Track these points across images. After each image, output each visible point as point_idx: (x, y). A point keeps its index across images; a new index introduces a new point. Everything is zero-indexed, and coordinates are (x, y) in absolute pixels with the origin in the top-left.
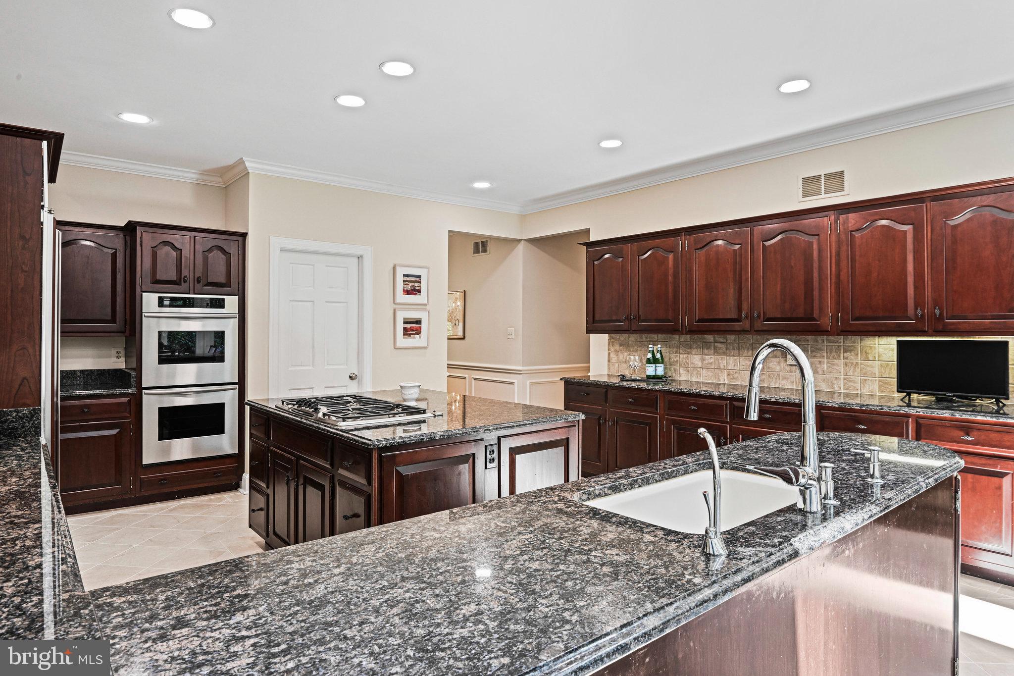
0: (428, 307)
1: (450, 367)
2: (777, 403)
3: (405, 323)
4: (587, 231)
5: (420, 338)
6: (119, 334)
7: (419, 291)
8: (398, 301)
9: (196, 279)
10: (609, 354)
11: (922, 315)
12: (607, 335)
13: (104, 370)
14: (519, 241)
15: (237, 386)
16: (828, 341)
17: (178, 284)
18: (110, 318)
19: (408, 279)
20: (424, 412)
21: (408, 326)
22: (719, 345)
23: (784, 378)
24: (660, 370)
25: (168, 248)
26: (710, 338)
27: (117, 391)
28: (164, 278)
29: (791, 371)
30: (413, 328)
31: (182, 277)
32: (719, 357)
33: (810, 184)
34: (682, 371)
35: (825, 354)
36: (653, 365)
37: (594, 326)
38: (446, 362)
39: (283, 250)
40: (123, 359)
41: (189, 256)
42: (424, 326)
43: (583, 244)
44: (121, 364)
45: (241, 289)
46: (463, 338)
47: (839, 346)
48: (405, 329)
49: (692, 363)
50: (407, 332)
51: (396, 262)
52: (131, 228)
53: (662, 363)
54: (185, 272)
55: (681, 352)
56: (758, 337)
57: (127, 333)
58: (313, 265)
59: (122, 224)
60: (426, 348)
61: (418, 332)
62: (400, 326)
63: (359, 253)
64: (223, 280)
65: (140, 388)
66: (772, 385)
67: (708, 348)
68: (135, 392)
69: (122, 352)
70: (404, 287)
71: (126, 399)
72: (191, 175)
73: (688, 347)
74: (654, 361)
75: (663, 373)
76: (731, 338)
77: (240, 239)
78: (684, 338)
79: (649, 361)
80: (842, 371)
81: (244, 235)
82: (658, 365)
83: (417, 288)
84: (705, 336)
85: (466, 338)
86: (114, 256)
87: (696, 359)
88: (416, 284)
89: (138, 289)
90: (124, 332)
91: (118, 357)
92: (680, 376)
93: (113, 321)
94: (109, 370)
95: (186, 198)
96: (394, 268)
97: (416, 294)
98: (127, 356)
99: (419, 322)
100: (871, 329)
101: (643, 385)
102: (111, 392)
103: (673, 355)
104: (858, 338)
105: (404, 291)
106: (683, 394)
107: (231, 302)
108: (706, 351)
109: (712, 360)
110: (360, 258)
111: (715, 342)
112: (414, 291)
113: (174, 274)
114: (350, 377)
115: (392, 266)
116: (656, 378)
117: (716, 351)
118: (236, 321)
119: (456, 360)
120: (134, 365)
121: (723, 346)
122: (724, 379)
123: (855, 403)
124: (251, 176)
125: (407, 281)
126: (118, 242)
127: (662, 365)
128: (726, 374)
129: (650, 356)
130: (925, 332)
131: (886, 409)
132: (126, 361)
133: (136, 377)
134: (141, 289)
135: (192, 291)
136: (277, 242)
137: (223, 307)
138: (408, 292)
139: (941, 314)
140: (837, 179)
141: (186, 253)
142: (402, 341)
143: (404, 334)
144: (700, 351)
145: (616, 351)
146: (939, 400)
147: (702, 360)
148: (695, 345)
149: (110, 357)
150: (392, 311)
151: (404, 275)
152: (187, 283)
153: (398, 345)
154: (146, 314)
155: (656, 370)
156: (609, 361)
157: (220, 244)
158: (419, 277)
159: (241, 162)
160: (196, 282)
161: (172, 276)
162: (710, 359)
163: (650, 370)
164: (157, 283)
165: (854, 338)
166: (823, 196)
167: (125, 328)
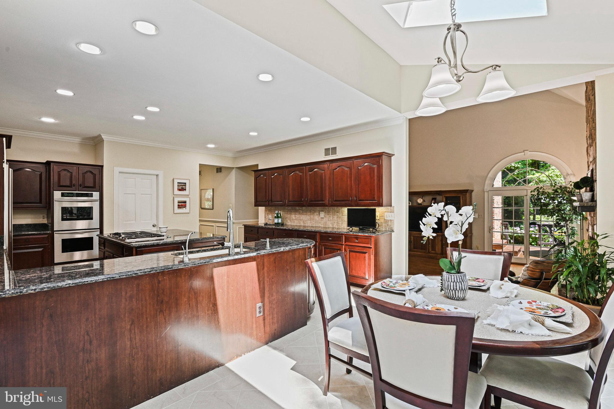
0: (189, 196)
1: (200, 221)
2: (308, 232)
3: (178, 203)
4: (257, 165)
5: (186, 209)
6: (43, 208)
7: (185, 189)
8: (175, 193)
9: (79, 185)
10: (265, 215)
11: (351, 200)
12: (264, 207)
13: (37, 224)
14: (233, 168)
15: (99, 230)
16: (332, 209)
17: (71, 187)
18: (39, 201)
19: (180, 184)
20: (163, 236)
21: (180, 204)
22: (300, 211)
23: (320, 223)
24: (280, 221)
25: (66, 172)
26: (297, 208)
27: (42, 232)
28: (64, 184)
29: (322, 220)
30: (182, 205)
31: (73, 184)
32: (300, 215)
33: (327, 151)
34: (289, 221)
35: (331, 214)
36: (277, 219)
37: (257, 204)
38: (198, 219)
39: (120, 172)
40: (46, 219)
41: (76, 175)
42: (188, 204)
43: (253, 171)
44: (45, 221)
45: (100, 188)
46: (213, 209)
47: (335, 211)
48: (178, 205)
49: (292, 218)
50: (179, 207)
51: (175, 177)
52: (48, 163)
53: (281, 218)
54: (74, 182)
55: (289, 213)
56: (312, 208)
57: (47, 208)
58: (135, 179)
59: (45, 162)
60: (189, 213)
61: (185, 206)
62: (176, 204)
63: (157, 174)
64: (92, 185)
65: (53, 231)
66: (316, 225)
67: (297, 212)
68: (51, 232)
69: (46, 216)
70: (178, 188)
71: (46, 236)
72: (78, 140)
73: (290, 212)
74: (277, 217)
75: (281, 222)
76: (304, 208)
77: (100, 168)
78: (290, 208)
79: (275, 217)
80: (336, 220)
81: (102, 166)
82: (279, 219)
83: (184, 188)
84: (296, 207)
85: (214, 209)
86: (41, 175)
87: (293, 216)
88: (184, 187)
89: (52, 189)
90: (46, 207)
91: (44, 218)
92: (288, 223)
93: (41, 202)
94: (39, 224)
95: (76, 149)
96: (173, 180)
97: (184, 191)
98: (48, 218)
99: (185, 202)
100: (339, 204)
101: (274, 227)
102: (39, 232)
103: (286, 215)
104: (340, 208)
105: (178, 189)
106: (289, 230)
107: (96, 195)
108: (296, 213)
109: (298, 217)
110: (157, 175)
111: (299, 210)
112: (183, 189)
113: (69, 183)
114: (153, 226)
115: (172, 179)
116: (278, 224)
117: (300, 214)
118: (98, 203)
119: (205, 218)
120: (50, 222)
121: (301, 211)
122: (302, 224)
123: (329, 230)
124: (105, 142)
125: (180, 185)
126: (42, 169)
127: (280, 219)
128: (302, 222)
129: (276, 215)
130: (353, 205)
131: (337, 232)
132: (47, 220)
133: (51, 226)
134: (53, 189)
135: (77, 190)
136: (117, 170)
137: (92, 196)
138: (180, 190)
139: (356, 199)
140: (334, 150)
141: (74, 174)
142: (177, 210)
143: (178, 207)
144: (294, 213)
145: (267, 213)
146: (360, 229)
147: (295, 217)
148: (293, 211)
149: (40, 218)
150: (172, 198)
151: (178, 183)
152: (75, 187)
153: (175, 212)
154: (56, 200)
155: (278, 221)
156: (265, 218)
157: (91, 170)
158: (185, 183)
159: (100, 136)
160: (79, 186)
161: (68, 183)
162: (297, 216)
163: (276, 221)
164: (60, 187)
165: (339, 208)
166: (331, 156)
167: (46, 206)
